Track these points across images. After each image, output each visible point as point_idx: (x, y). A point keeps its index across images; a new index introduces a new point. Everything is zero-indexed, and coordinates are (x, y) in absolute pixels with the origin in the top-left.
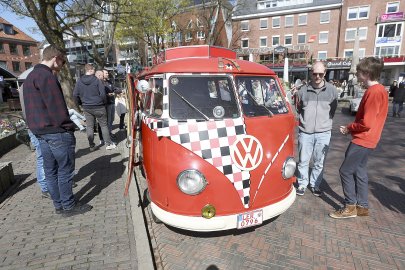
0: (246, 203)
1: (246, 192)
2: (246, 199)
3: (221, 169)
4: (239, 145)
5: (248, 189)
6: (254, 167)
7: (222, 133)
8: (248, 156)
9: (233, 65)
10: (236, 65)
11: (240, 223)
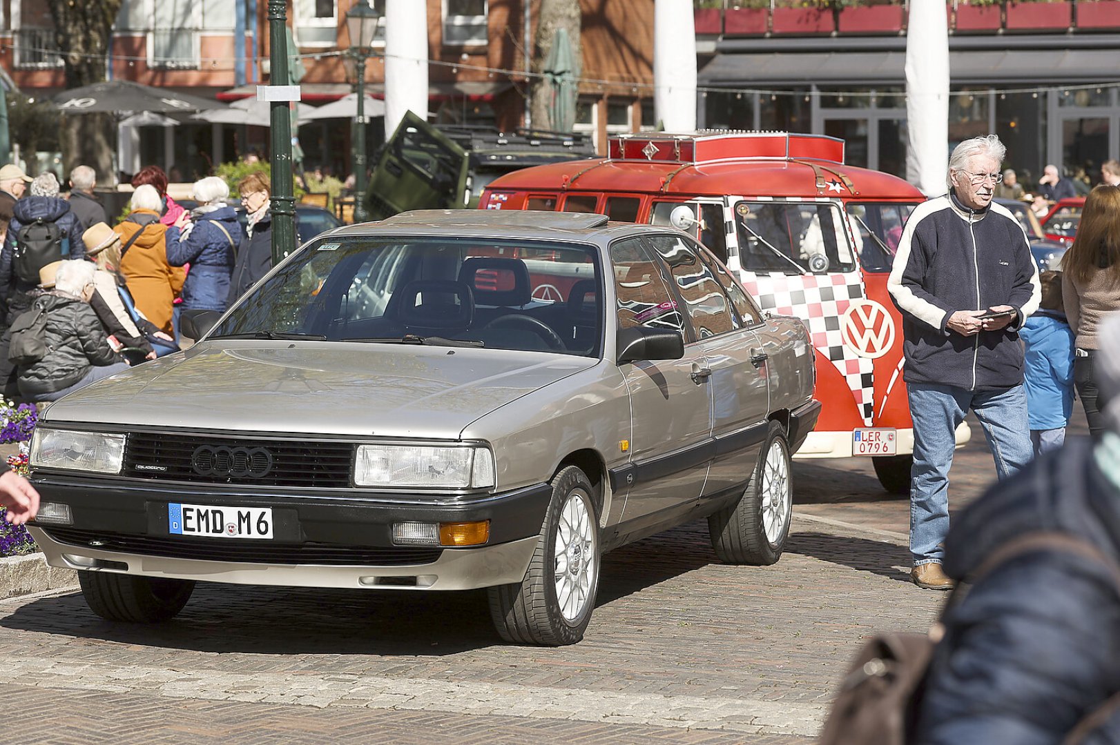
0: (867, 415)
1: (868, 395)
2: (868, 408)
3: (826, 352)
4: (854, 315)
5: (870, 390)
6: (880, 353)
7: (827, 295)
8: (869, 334)
9: (842, 182)
10: (848, 182)
11: (857, 444)
